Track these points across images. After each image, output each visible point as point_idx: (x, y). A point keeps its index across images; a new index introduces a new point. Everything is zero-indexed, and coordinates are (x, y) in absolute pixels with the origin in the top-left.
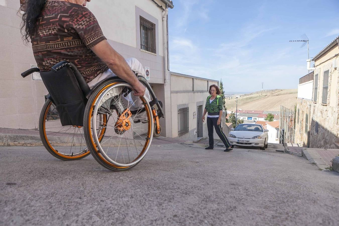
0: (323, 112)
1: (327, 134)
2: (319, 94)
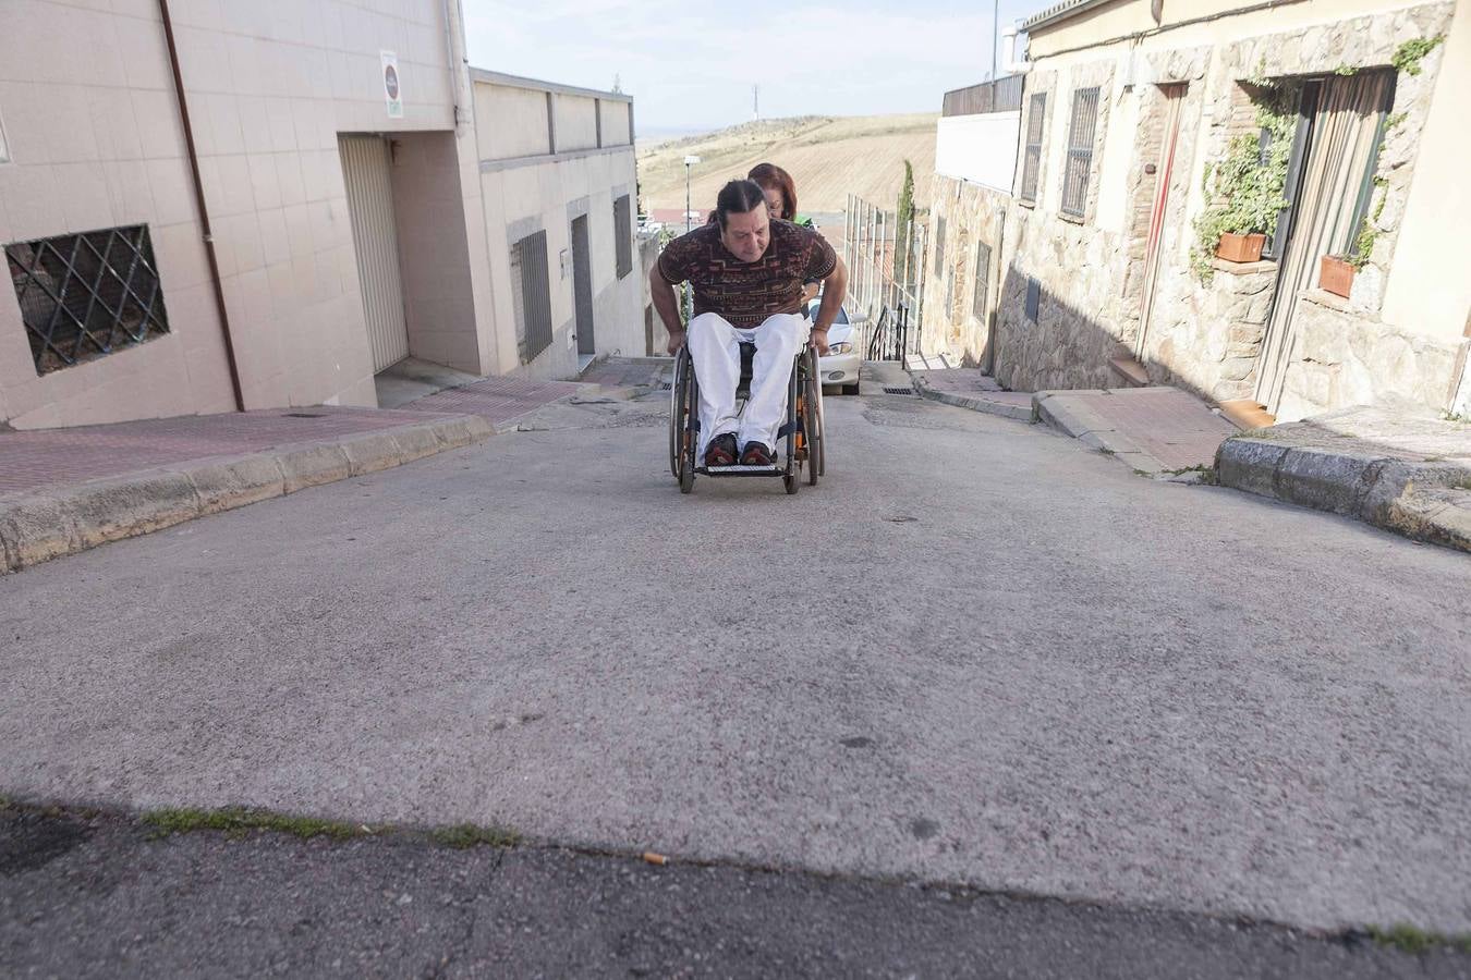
0: (1064, 245)
1: (1078, 329)
2: (1045, 175)
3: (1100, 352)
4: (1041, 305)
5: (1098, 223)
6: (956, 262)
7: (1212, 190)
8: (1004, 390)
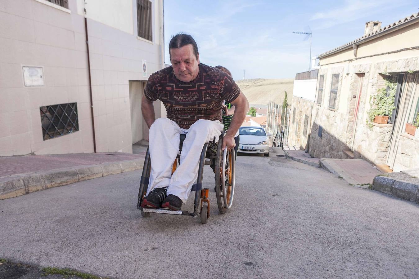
0: (329, 117)
1: (333, 141)
2: (324, 97)
3: (340, 148)
4: (323, 133)
5: (340, 111)
6: (299, 120)
7: (372, 103)
8: (311, 157)
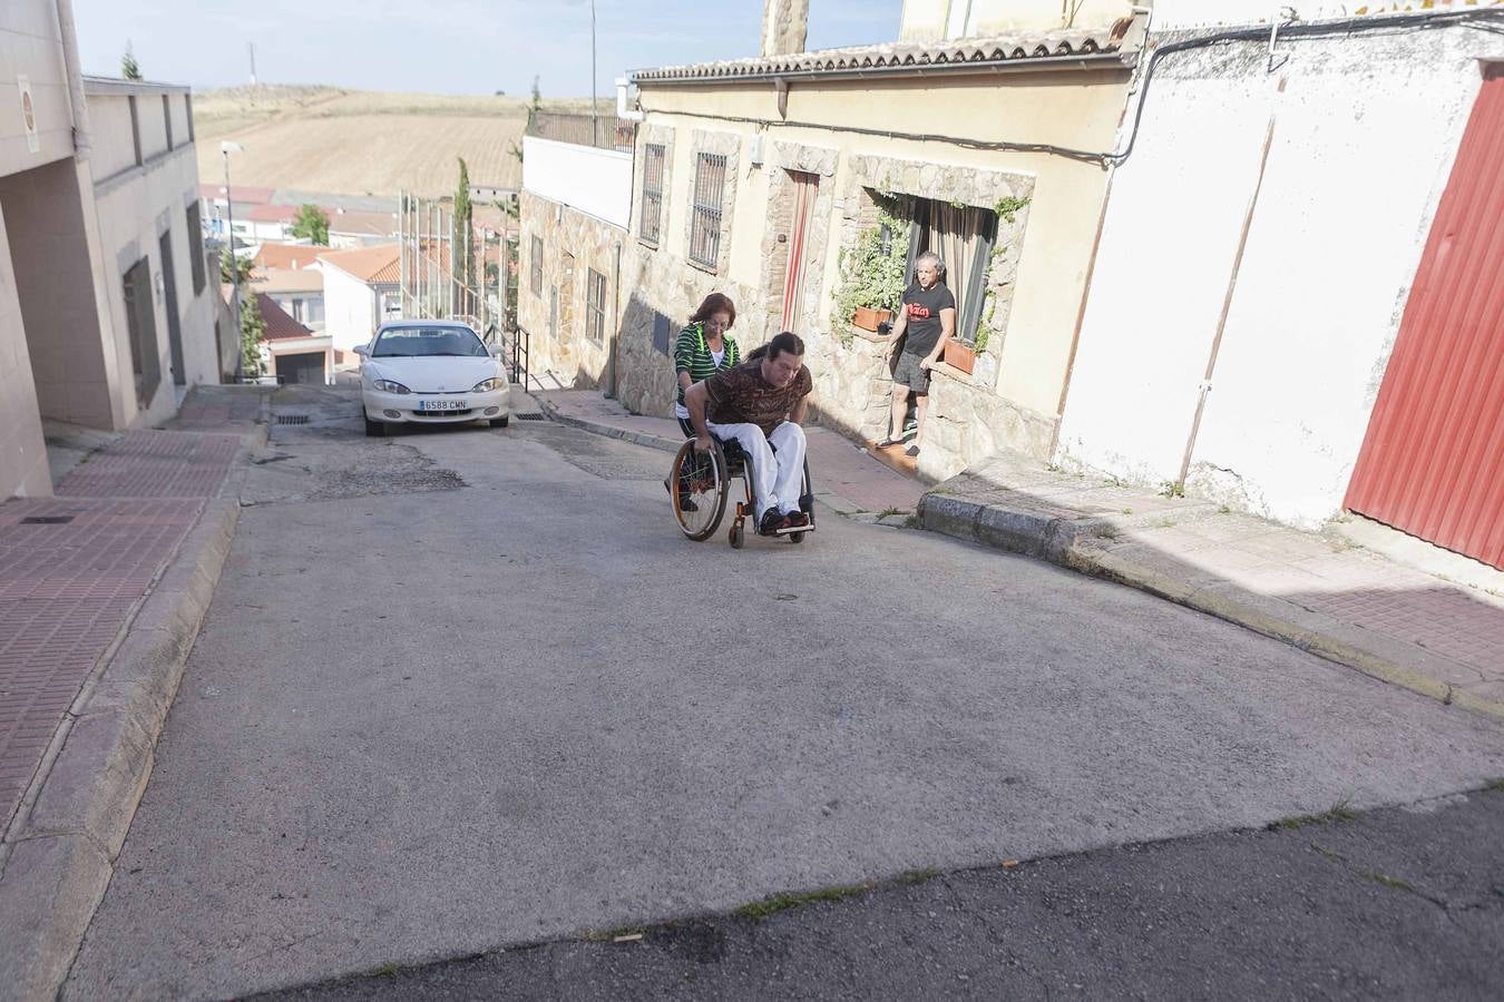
0: (696, 289)
2: (668, 221)
5: (732, 275)
7: (848, 271)
8: (633, 414)
